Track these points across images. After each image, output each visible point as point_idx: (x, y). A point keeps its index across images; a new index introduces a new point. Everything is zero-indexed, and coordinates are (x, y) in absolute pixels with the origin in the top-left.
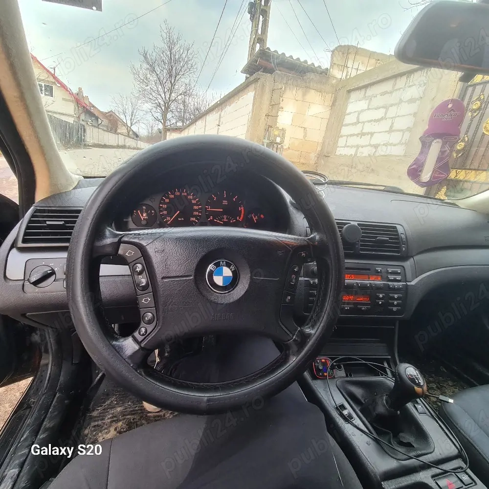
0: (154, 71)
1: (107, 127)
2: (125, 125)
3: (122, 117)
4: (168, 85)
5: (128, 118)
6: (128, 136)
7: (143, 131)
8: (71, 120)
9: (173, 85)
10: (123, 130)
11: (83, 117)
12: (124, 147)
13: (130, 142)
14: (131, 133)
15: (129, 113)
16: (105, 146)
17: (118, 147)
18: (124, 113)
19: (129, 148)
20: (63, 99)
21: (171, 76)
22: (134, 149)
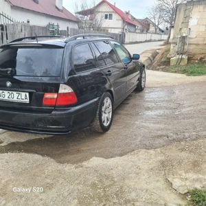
1: (140, 30)
2: (154, 25)
3: (153, 21)
5: (157, 20)
6: (155, 33)
10: (152, 29)
11: (126, 27)
12: (150, 41)
13: (156, 37)
14: (158, 30)
15: (157, 17)
16: (136, 43)
17: (146, 41)
18: (154, 18)
19: (155, 41)
20: (117, 20)
22: (159, 41)
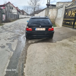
0: (32, 2)
1: (22, 14)
2: (25, 12)
3: (25, 11)
4: (35, 4)
5: (26, 11)
6: (26, 15)
7: (29, 13)
8: (16, 14)
9: (36, 4)
10: (25, 14)
12: (25, 18)
13: (27, 16)
15: (26, 10)
17: (24, 18)
20: (15, 10)
21: (35, 2)
